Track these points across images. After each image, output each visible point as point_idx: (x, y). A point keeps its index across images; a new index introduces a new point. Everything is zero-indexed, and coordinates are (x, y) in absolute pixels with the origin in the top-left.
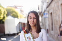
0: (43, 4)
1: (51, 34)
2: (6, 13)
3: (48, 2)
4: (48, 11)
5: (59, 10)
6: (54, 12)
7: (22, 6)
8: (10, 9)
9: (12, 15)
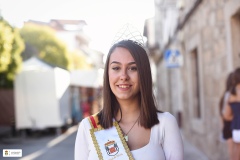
0: (165, 16)
1: (193, 133)
2: (21, 46)
3: (182, 9)
4: (183, 44)
5: (225, 38)
6: (206, 46)
7: (83, 22)
8: (37, 35)
9: (43, 54)
